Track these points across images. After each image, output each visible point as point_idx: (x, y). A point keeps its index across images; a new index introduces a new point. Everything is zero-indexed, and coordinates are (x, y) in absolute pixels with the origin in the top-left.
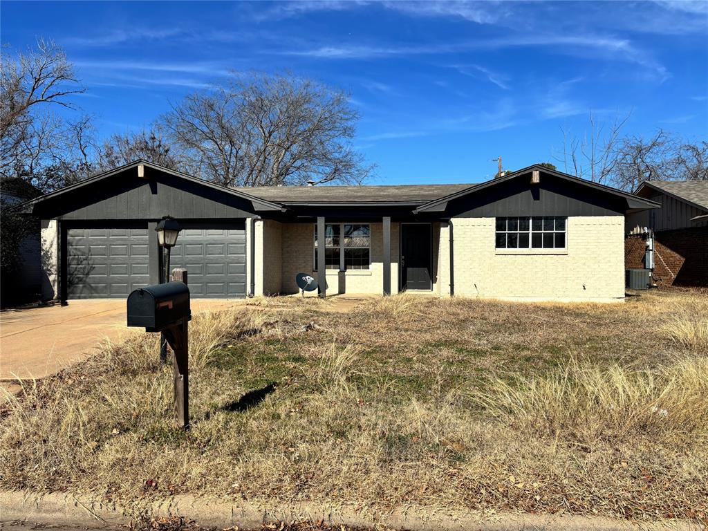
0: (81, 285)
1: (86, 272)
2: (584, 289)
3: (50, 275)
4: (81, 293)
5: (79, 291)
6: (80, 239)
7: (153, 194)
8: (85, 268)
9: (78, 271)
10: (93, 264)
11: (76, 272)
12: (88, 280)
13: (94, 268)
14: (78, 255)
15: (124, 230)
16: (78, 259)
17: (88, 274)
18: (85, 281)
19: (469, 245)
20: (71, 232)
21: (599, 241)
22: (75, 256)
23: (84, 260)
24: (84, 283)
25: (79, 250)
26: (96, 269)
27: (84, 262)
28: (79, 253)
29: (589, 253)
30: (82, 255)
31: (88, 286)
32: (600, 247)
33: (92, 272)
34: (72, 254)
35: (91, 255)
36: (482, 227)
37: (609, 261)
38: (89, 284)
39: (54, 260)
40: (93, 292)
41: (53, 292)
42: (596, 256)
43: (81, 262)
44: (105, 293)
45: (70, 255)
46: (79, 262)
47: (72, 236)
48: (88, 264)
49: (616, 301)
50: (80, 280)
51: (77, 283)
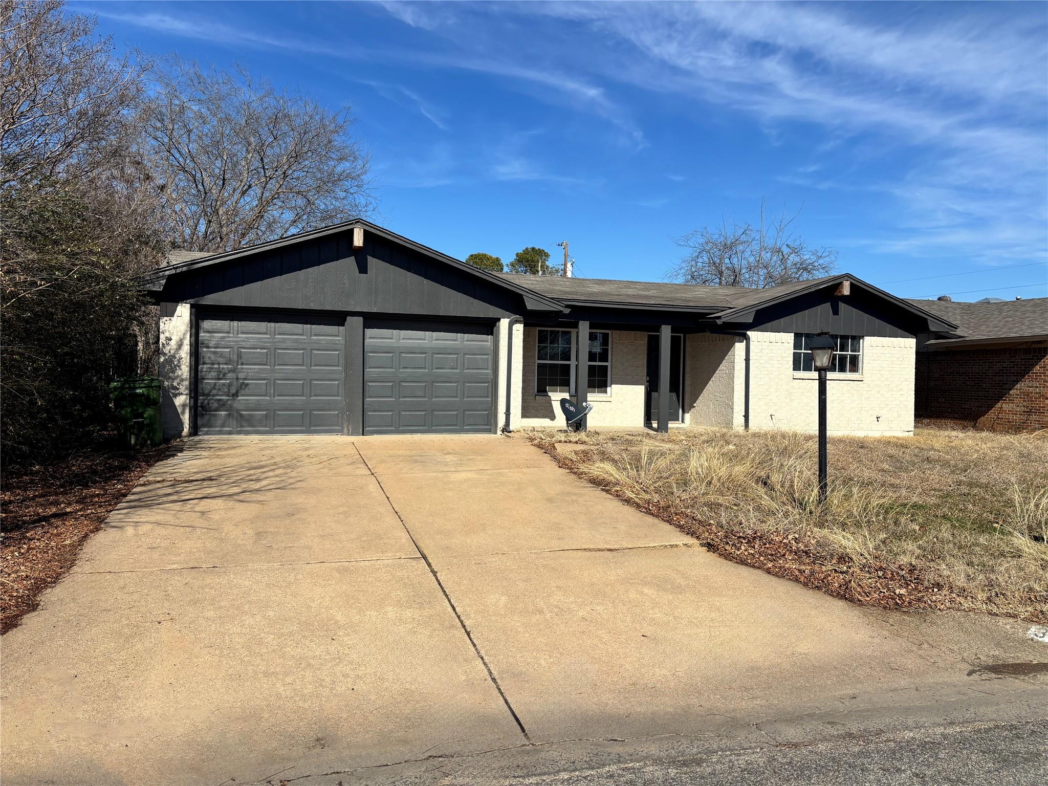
0: (223, 413)
1: (233, 391)
2: (878, 421)
3: (176, 395)
4: (223, 426)
5: (219, 422)
6: (224, 337)
7: (360, 272)
8: (230, 385)
9: (219, 390)
10: (245, 379)
11: (214, 392)
12: (236, 405)
13: (247, 385)
14: (219, 364)
15: (301, 326)
16: (219, 371)
17: (236, 395)
18: (231, 406)
19: (765, 365)
20: (207, 324)
21: (893, 366)
22: (213, 364)
23: (229, 371)
24: (230, 409)
25: (222, 355)
26: (250, 387)
27: (230, 375)
28: (221, 360)
29: (882, 379)
30: (226, 364)
31: (235, 414)
32: (893, 372)
33: (242, 392)
34: (207, 361)
35: (242, 364)
36: (780, 344)
37: (901, 390)
38: (238, 411)
39: (184, 370)
40: (244, 424)
41: (181, 424)
42: (889, 383)
43: (225, 374)
44: (266, 426)
45: (204, 363)
46: (221, 375)
47: (209, 332)
48: (237, 379)
49: (906, 434)
50: (222, 405)
51: (216, 410)
